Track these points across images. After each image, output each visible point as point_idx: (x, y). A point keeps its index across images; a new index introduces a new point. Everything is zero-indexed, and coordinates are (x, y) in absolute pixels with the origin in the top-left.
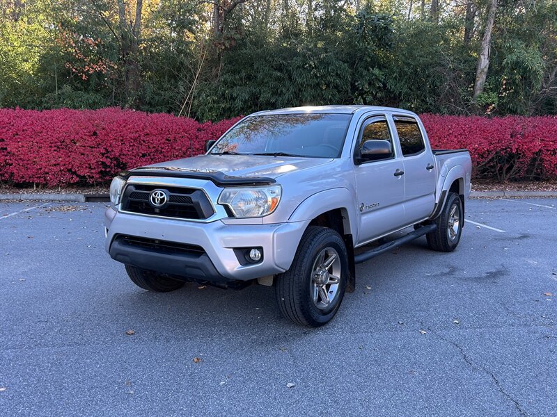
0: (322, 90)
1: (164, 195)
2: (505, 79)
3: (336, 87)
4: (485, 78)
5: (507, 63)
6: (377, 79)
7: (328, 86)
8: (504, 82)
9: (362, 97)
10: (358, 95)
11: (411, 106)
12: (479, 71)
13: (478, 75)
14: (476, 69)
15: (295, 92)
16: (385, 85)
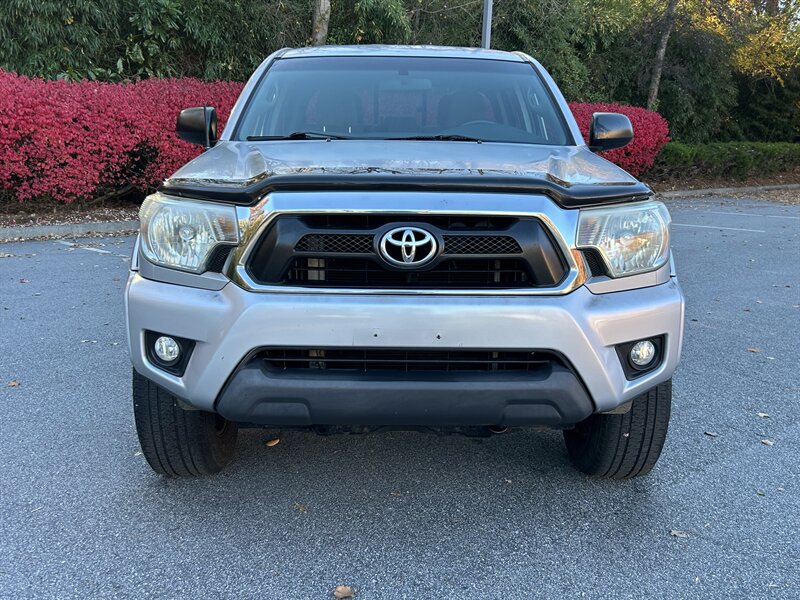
0: (65, 26)
1: (429, 237)
2: (360, 34)
3: (93, 23)
4: (326, 28)
5: (361, 9)
6: (168, 14)
7: (78, 18)
8: (360, 38)
9: (142, 47)
10: (135, 41)
11: (226, 67)
12: (318, 18)
13: (316, 23)
14: (312, 14)
15: (8, 24)
16: (182, 27)
